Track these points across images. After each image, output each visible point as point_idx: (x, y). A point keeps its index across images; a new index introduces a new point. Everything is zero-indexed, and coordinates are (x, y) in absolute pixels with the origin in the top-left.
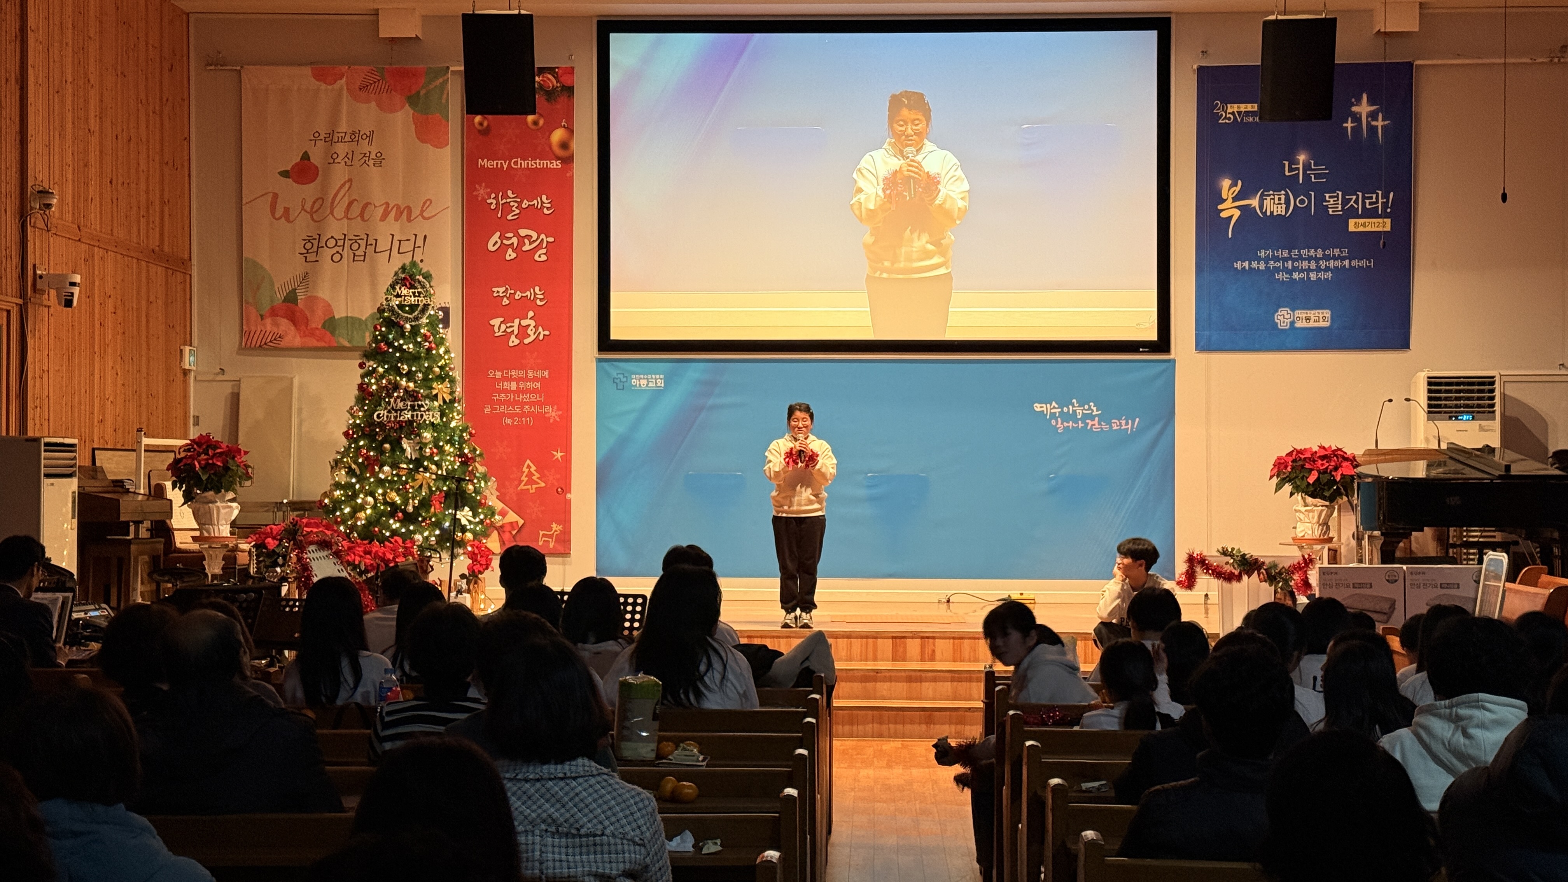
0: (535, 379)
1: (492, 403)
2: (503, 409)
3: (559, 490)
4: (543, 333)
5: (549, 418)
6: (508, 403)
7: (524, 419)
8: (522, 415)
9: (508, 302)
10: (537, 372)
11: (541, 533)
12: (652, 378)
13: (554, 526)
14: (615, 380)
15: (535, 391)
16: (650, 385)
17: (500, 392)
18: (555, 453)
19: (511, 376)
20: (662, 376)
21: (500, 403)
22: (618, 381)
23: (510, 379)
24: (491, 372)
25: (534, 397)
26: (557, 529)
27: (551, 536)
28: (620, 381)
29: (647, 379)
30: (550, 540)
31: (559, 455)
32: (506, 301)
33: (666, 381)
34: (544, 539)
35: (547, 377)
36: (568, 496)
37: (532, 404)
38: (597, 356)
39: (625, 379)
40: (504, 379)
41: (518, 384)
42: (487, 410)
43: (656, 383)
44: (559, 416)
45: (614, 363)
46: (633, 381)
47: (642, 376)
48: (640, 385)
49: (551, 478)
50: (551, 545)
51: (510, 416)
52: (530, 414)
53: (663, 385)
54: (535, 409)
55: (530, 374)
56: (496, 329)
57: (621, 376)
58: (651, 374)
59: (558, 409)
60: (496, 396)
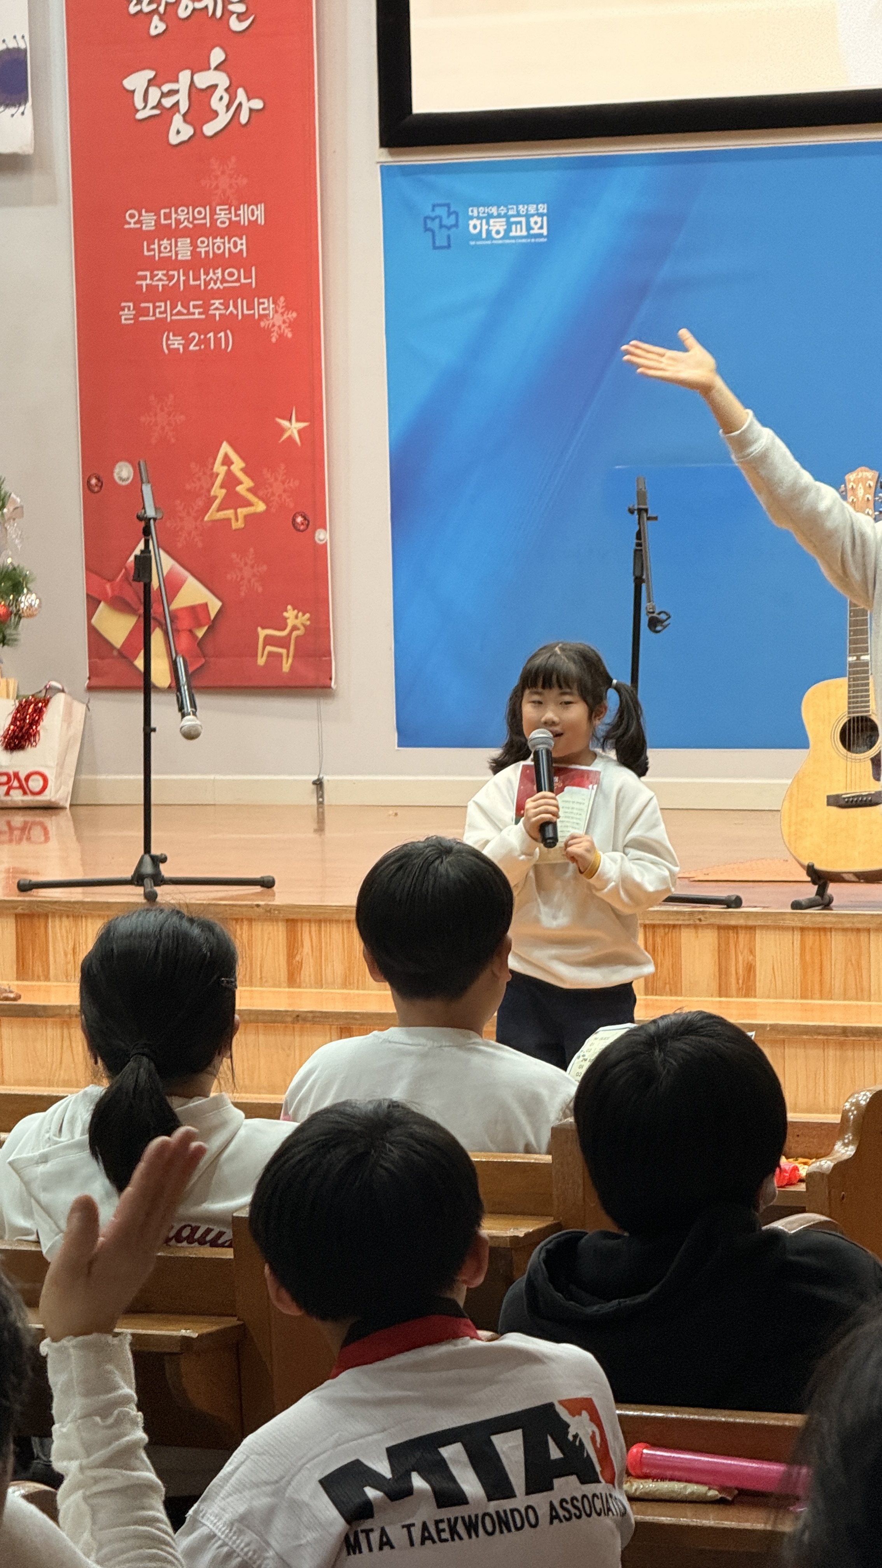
0: (234, 229)
1: (137, 296)
2: (161, 311)
3: (299, 519)
4: (250, 104)
5: (268, 332)
6: (171, 295)
7: (211, 335)
8: (207, 325)
9: (162, 27)
10: (237, 209)
11: (262, 633)
12: (518, 215)
13: (290, 614)
14: (430, 224)
15: (234, 261)
16: (513, 234)
17: (153, 265)
18: (285, 423)
19: (178, 222)
20: (543, 208)
21: (153, 294)
22: (435, 225)
23: (174, 233)
24: (132, 216)
25: (236, 277)
26: (298, 622)
27: (283, 643)
28: (441, 226)
29: (506, 216)
30: (283, 651)
31: (293, 428)
32: (157, 27)
33: (555, 219)
34: (269, 648)
35: (261, 221)
36: (321, 536)
37: (227, 295)
38: (383, 159)
39: (451, 221)
40: (163, 232)
41: (194, 244)
42: (127, 316)
43: (529, 228)
44: (292, 325)
45: (423, 177)
46: (472, 223)
47: (494, 210)
48: (489, 232)
49: (278, 488)
50: (286, 667)
51: (182, 329)
52: (227, 323)
53: (545, 231)
54: (236, 307)
55: (223, 216)
56: (139, 102)
57: (442, 212)
58: (517, 204)
59: (288, 308)
60: (144, 278)
